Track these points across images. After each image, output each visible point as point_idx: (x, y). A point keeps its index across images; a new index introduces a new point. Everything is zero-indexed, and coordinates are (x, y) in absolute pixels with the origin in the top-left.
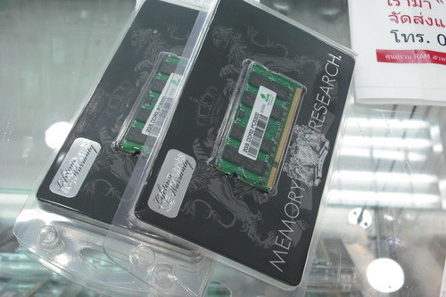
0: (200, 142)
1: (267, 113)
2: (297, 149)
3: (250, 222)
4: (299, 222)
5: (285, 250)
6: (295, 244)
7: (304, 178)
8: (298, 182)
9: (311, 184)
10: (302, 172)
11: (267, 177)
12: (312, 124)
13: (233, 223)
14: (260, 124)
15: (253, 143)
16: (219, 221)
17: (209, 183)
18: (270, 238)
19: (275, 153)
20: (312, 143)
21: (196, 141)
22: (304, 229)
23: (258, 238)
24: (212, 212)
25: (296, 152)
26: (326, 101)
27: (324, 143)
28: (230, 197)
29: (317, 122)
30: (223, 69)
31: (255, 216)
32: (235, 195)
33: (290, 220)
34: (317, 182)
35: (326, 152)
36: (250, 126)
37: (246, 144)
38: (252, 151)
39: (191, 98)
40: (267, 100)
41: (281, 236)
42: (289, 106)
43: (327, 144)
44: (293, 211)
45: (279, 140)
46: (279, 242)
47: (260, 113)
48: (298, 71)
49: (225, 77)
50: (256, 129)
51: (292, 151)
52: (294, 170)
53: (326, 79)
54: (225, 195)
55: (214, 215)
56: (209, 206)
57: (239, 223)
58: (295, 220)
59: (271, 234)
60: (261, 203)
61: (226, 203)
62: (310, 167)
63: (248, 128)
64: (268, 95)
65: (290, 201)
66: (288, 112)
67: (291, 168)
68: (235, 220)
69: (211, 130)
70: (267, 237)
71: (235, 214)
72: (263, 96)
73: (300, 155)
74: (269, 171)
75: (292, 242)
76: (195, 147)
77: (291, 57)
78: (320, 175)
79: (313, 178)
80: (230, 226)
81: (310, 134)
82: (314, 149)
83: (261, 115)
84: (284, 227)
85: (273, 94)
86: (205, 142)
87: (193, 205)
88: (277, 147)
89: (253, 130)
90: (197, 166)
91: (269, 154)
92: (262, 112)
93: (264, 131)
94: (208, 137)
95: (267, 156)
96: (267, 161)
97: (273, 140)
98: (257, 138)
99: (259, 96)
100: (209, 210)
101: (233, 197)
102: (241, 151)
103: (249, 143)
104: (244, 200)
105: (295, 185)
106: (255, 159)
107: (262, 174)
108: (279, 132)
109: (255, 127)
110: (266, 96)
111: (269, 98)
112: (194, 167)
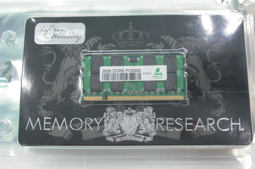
0: (99, 42)
1: (144, 78)
2: (131, 114)
3: (54, 95)
4: (69, 132)
5: (42, 127)
6: (50, 134)
7: (108, 127)
8: (102, 123)
9: (105, 134)
10: (113, 124)
11: (91, 95)
12: (160, 122)
13: (48, 83)
14: (132, 76)
15: (114, 75)
16: (45, 73)
17: (71, 57)
18: (47, 113)
19: (115, 95)
21: (99, 38)
22: (65, 137)
23: (44, 104)
24: (50, 66)
25: (127, 114)
26: (189, 127)
27: (148, 136)
28: (67, 74)
29: (165, 124)
30: (168, 37)
31: (59, 97)
32: (70, 78)
33: (68, 124)
34: (111, 139)
35: (141, 140)
36: (127, 69)
37: (110, 71)
38: (107, 76)
39: (131, 23)
40: (156, 74)
41: (52, 121)
42: (161, 93)
43: (149, 139)
44: (76, 125)
45: (126, 94)
46: (47, 121)
47: (142, 72)
48: (204, 95)
49: (163, 41)
50: (127, 74)
51: (127, 111)
52: (111, 117)
53: (210, 122)
54: (67, 71)
55: (48, 68)
56: (53, 63)
57: (50, 87)
58: (70, 128)
59: (51, 112)
60: (72, 98)
61: (61, 73)
62: (121, 129)
63: (125, 68)
64: (161, 74)
65: (84, 120)
66: (155, 94)
67: (112, 114)
68: (50, 83)
69: (112, 45)
70: (48, 110)
71: (55, 82)
72: (158, 70)
74: (98, 95)
75: (51, 131)
76: (93, 38)
77: (214, 86)
78: (118, 140)
79: (112, 135)
80: (45, 81)
81: (151, 122)
82: (138, 128)
83: (140, 74)
84: (60, 122)
85: (164, 77)
86: (101, 44)
87: (50, 52)
88: (120, 95)
89: (125, 72)
90: (80, 45)
91: (112, 91)
92: (144, 73)
93: (129, 80)
94: (106, 45)
95: (109, 89)
96: (104, 90)
97: (125, 90)
98: (119, 76)
99: (157, 67)
100: (51, 63)
101: (68, 77)
102: (102, 69)
103: (112, 72)
104: (68, 85)
105: (98, 121)
106: (101, 80)
107: (92, 91)
108: (134, 93)
109: (128, 72)
110: (159, 72)
111: (159, 75)
112: (78, 43)
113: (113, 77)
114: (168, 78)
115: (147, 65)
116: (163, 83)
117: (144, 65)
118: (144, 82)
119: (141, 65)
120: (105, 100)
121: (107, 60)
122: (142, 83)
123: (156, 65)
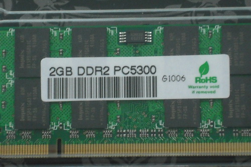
1: (166, 91)
11: (18, 139)
14: (133, 84)
15: (80, 83)
19: (82, 139)
37: (69, 70)
38: (60, 86)
40: (198, 80)
42: (214, 135)
45: (115, 137)
47: (159, 75)
50: (117, 80)
63: (111, 62)
64: (213, 80)
72: (205, 68)
83: (155, 79)
85: (223, 91)
88: (100, 139)
89: (111, 74)
92: (164, 78)
93: (122, 98)
95: (68, 124)
96: (55, 127)
97: (112, 126)
98: (96, 87)
99: (201, 59)
102: (47, 64)
103: (75, 75)
106: (44, 98)
107: (20, 127)
108: (138, 133)
109: (119, 74)
110: (209, 75)
111: (208, 84)
113: (80, 91)
114: (232, 93)
115: (175, 54)
116: (218, 109)
117: (166, 52)
118: (167, 103)
119: (156, 53)
120: (56, 155)
121: (61, 37)
122: (160, 107)
123: (198, 53)
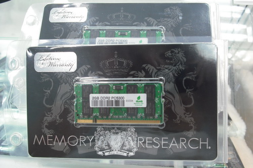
0: (89, 69)
1: (127, 105)
2: (117, 133)
3: (53, 117)
4: (68, 147)
5: (46, 143)
6: (53, 148)
7: (99, 144)
8: (94, 140)
9: (97, 149)
10: (103, 141)
11: (84, 118)
12: (141, 140)
13: (48, 106)
14: (117, 102)
15: (101, 102)
16: (45, 98)
17: (65, 84)
18: (49, 131)
19: (102, 118)
20: (127, 143)
21: (89, 66)
22: (64, 151)
23: (46, 124)
24: (49, 91)
25: (114, 133)
26: (164, 145)
28: (63, 99)
29: (144, 143)
30: (149, 66)
31: (58, 118)
32: (66, 102)
33: (66, 141)
34: (100, 153)
35: (125, 155)
36: (113, 96)
37: (98, 98)
38: (95, 103)
39: (116, 53)
40: (137, 101)
41: (53, 138)
42: (142, 118)
43: (131, 154)
44: (73, 142)
45: (112, 118)
46: (50, 138)
47: (125, 100)
48: (178, 118)
49: (144, 69)
50: (112, 101)
51: (114, 131)
52: (101, 135)
53: (183, 141)
54: (62, 96)
55: (47, 93)
56: (51, 89)
57: (50, 110)
58: (68, 144)
59: (52, 131)
60: (68, 119)
61: (58, 97)
62: (109, 145)
63: (110, 95)
64: (141, 101)
65: (79, 138)
66: (137, 119)
67: (101, 133)
68: (50, 106)
69: (100, 73)
70: (49, 130)
71: (53, 105)
72: (139, 98)
73: (113, 137)
74: (89, 118)
75: (53, 146)
76: (84, 67)
77: (187, 110)
78: (107, 154)
79: (102, 150)
80: (45, 105)
81: (133, 140)
82: (123, 145)
83: (124, 101)
84: (60, 139)
85: (144, 105)
86: (90, 72)
87: (48, 79)
88: (107, 118)
89: (111, 99)
90: (73, 72)
91: (100, 115)
92: (127, 101)
93: (114, 106)
94: (95, 73)
95: (98, 114)
96: (94, 115)
97: (111, 115)
98: (106, 103)
99: (137, 95)
100: (49, 89)
101: (64, 101)
102: (91, 96)
103: (100, 99)
104: (65, 108)
105: (90, 139)
106: (91, 106)
107: (84, 114)
108: (119, 117)
109: (113, 99)
110: (140, 100)
111: (140, 103)
112: (71, 71)
113: (101, 104)
114: (147, 106)
115: (130, 93)
116: (143, 111)
117: (127, 93)
118: (128, 108)
119: (124, 93)
120: (95, 123)
121: (96, 87)
122: (126, 110)
123: (137, 93)
